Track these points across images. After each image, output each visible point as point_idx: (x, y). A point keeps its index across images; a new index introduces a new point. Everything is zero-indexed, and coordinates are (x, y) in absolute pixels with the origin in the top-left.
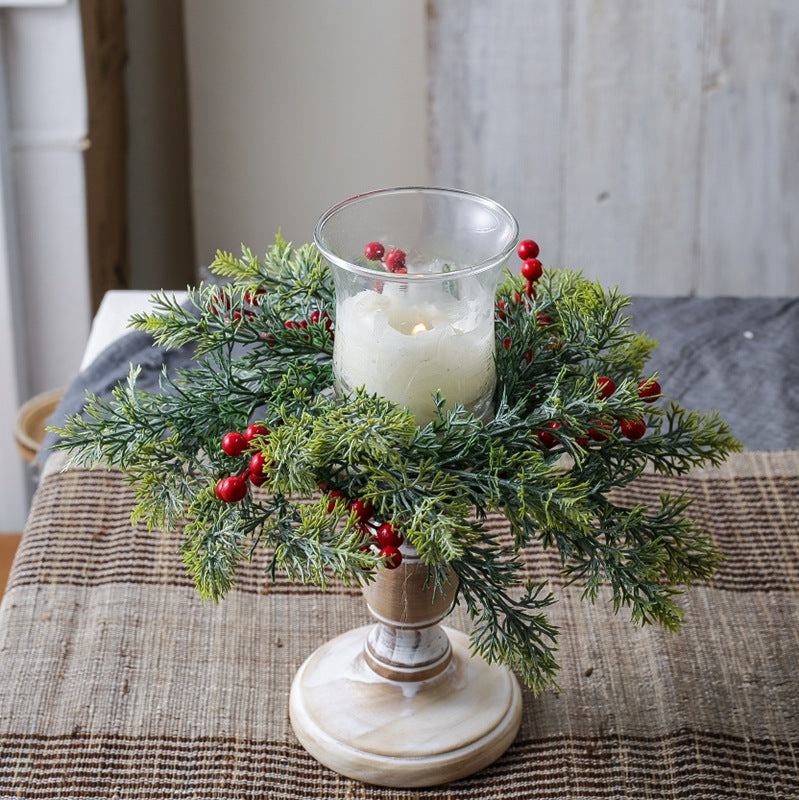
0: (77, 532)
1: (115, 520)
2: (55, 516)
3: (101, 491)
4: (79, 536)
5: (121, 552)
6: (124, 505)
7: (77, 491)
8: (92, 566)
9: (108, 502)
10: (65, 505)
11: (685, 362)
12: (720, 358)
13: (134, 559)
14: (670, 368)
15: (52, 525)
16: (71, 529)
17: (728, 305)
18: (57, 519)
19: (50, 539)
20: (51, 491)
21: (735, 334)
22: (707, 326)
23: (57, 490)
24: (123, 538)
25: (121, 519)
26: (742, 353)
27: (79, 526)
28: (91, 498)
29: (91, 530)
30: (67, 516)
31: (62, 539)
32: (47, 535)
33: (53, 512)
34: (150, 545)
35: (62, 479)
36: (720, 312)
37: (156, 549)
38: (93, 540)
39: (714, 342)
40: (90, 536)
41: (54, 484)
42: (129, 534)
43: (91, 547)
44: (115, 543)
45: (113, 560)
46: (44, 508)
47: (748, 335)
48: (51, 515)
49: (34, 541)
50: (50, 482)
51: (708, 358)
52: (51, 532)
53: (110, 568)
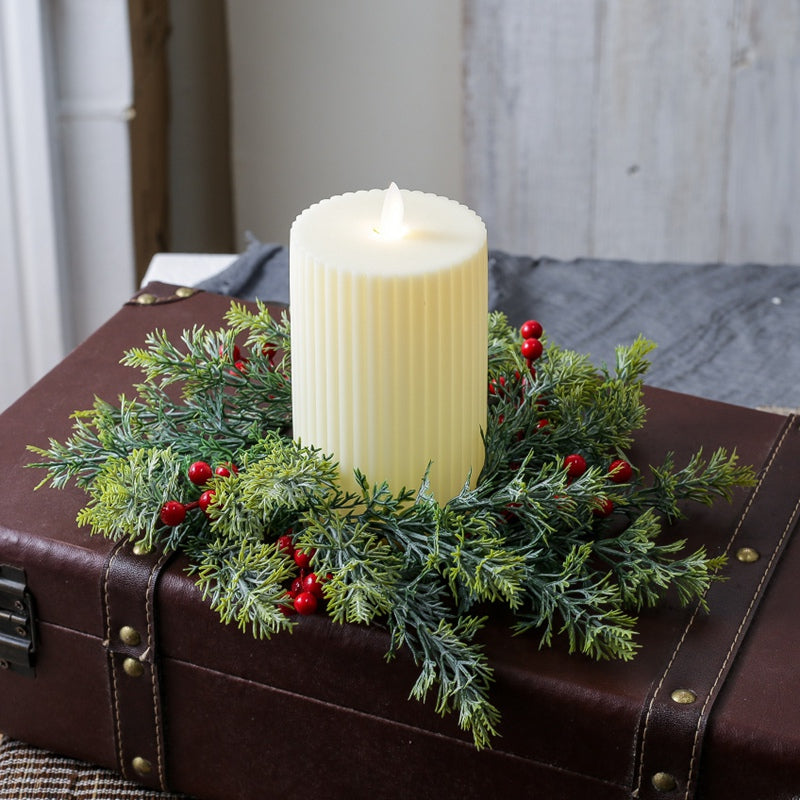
11: (715, 326)
12: (748, 322)
14: (700, 332)
17: (755, 272)
21: (763, 300)
22: (736, 293)
26: (770, 318)
36: (750, 278)
39: (743, 307)
47: (776, 301)
51: (737, 323)
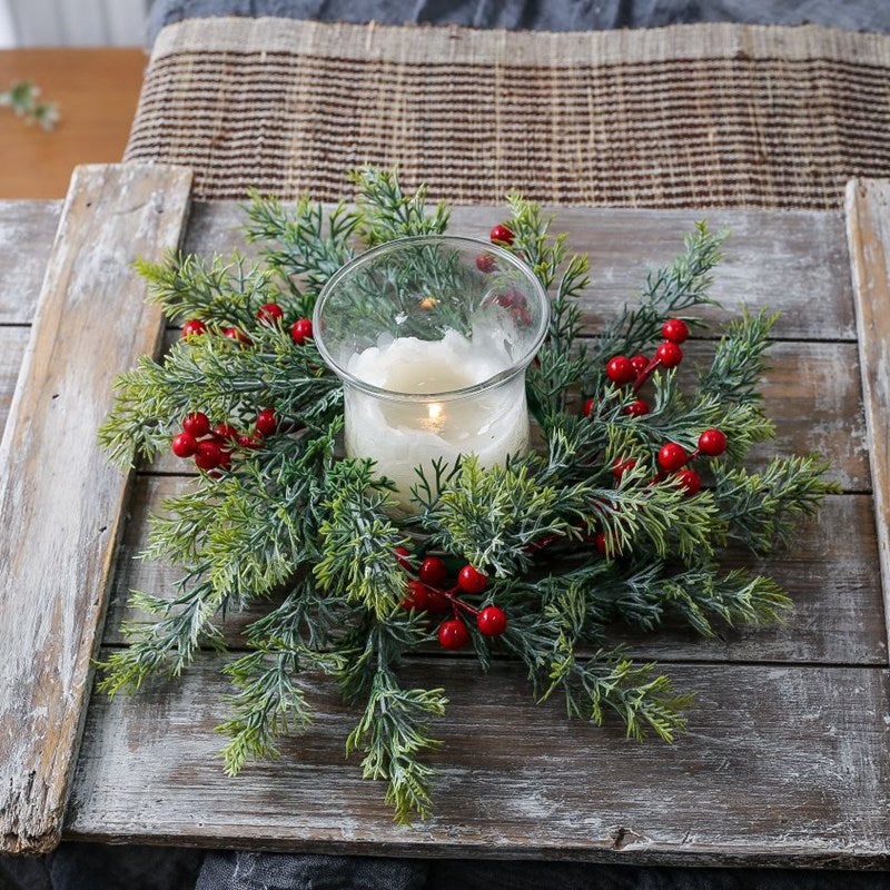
0: (192, 136)
1: (237, 120)
2: (167, 114)
3: (220, 81)
4: (195, 141)
5: (245, 166)
6: (247, 101)
7: (192, 81)
8: (210, 181)
9: (229, 96)
10: (178, 100)
13: (259, 176)
15: (163, 126)
16: (186, 132)
18: (168, 118)
19: (161, 145)
20: (162, 80)
23: (169, 78)
24: (246, 147)
25: (245, 120)
27: (194, 127)
28: (209, 90)
29: (208, 132)
30: (181, 113)
31: (175, 145)
32: (157, 140)
33: (164, 109)
34: (279, 157)
35: (174, 65)
37: (286, 163)
38: (210, 147)
40: (208, 142)
41: (165, 71)
42: (255, 142)
43: (209, 156)
44: (238, 152)
45: (235, 176)
46: (153, 102)
48: (161, 113)
49: (142, 146)
50: (162, 67)
52: (162, 136)
53: (232, 186)
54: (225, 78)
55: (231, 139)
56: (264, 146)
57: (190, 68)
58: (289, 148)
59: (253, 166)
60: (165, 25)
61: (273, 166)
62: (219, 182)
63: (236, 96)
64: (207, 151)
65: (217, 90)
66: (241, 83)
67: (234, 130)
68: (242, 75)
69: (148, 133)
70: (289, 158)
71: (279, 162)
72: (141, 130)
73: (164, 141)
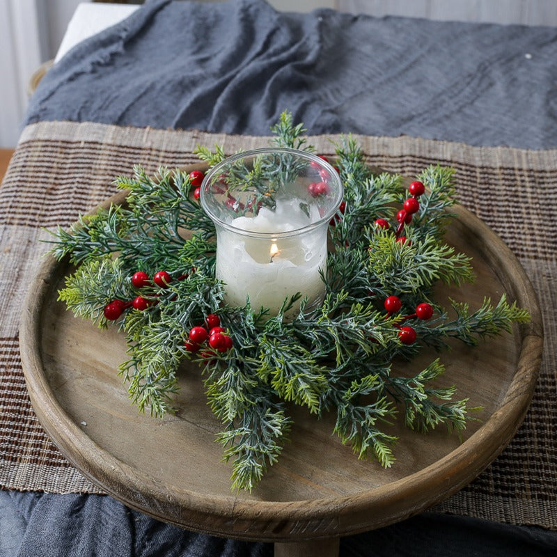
0: (36, 187)
1: (62, 179)
2: (23, 174)
3: (55, 157)
4: (37, 190)
5: (64, 203)
6: (70, 168)
7: (39, 156)
8: (43, 213)
9: (60, 165)
10: (30, 166)
11: (479, 75)
12: (505, 73)
13: (71, 209)
14: (468, 80)
15: (19, 181)
16: (33, 185)
17: (518, 31)
18: (23, 176)
19: (17, 191)
20: (22, 155)
21: (519, 54)
22: (500, 48)
23: (26, 154)
24: (66, 193)
25: (67, 179)
26: (522, 70)
27: (38, 182)
28: (48, 162)
29: (45, 185)
30: (30, 174)
31: (25, 192)
32: (15, 189)
33: (21, 171)
34: (84, 199)
35: (30, 147)
36: (512, 37)
37: (88, 203)
38: (46, 193)
39: (503, 61)
40: (44, 191)
41: (24, 150)
42: (71, 190)
43: (44, 199)
44: (61, 196)
45: (58, 209)
46: (15, 167)
47: (528, 56)
48: (19, 174)
49: (7, 192)
50: (22, 148)
51: (496, 73)
52: (18, 186)
53: (55, 215)
54: (58, 155)
55: (58, 190)
56: (76, 193)
57: (39, 149)
58: (91, 195)
59: (68, 204)
60: (28, 124)
61: (80, 204)
62: (48, 213)
63: (64, 166)
64: (43, 196)
65: (53, 162)
66: (67, 159)
67: (61, 184)
68: (69, 154)
69: (10, 185)
70: (90, 200)
71: (84, 202)
72: (7, 183)
73: (19, 189)
